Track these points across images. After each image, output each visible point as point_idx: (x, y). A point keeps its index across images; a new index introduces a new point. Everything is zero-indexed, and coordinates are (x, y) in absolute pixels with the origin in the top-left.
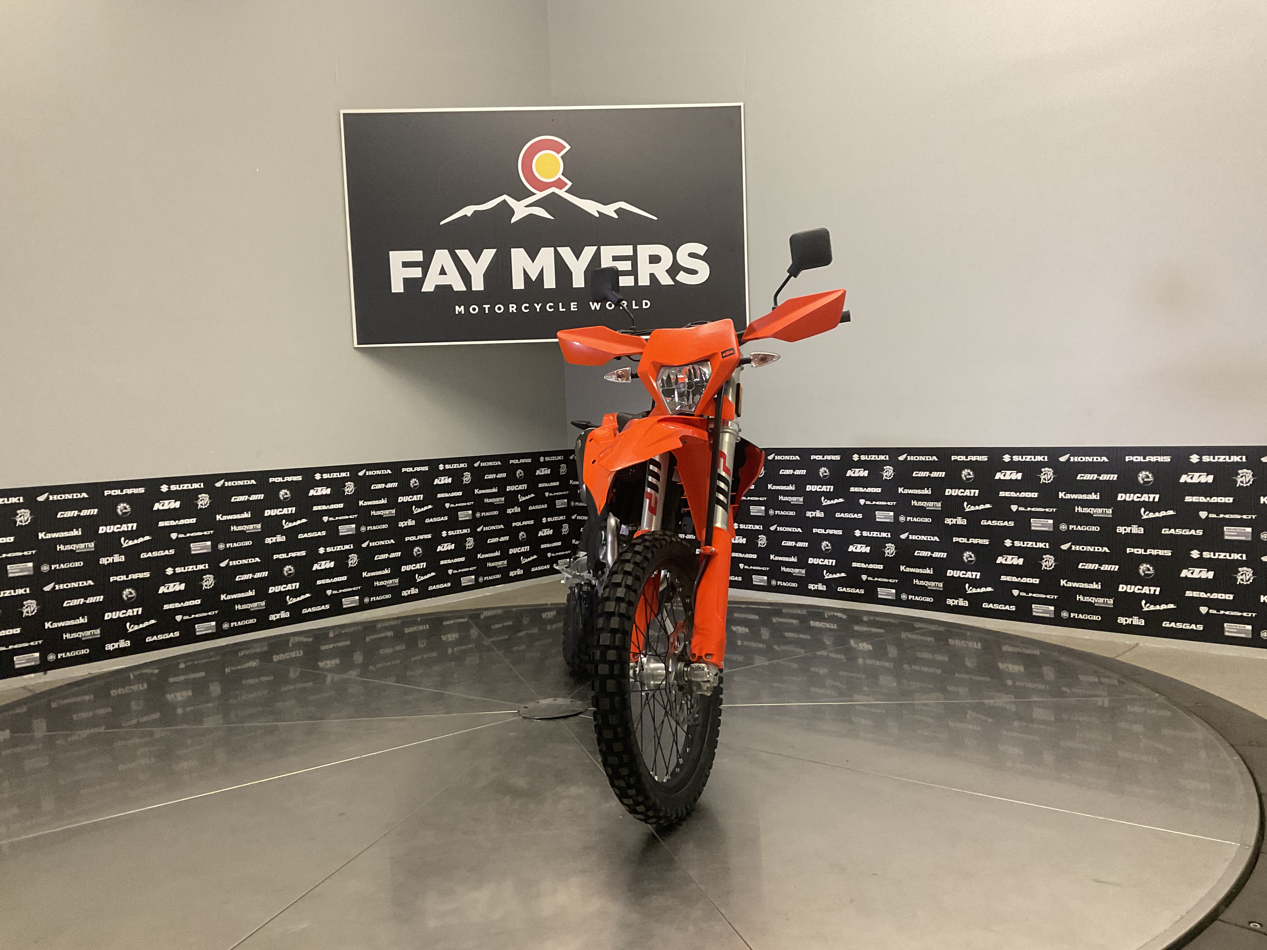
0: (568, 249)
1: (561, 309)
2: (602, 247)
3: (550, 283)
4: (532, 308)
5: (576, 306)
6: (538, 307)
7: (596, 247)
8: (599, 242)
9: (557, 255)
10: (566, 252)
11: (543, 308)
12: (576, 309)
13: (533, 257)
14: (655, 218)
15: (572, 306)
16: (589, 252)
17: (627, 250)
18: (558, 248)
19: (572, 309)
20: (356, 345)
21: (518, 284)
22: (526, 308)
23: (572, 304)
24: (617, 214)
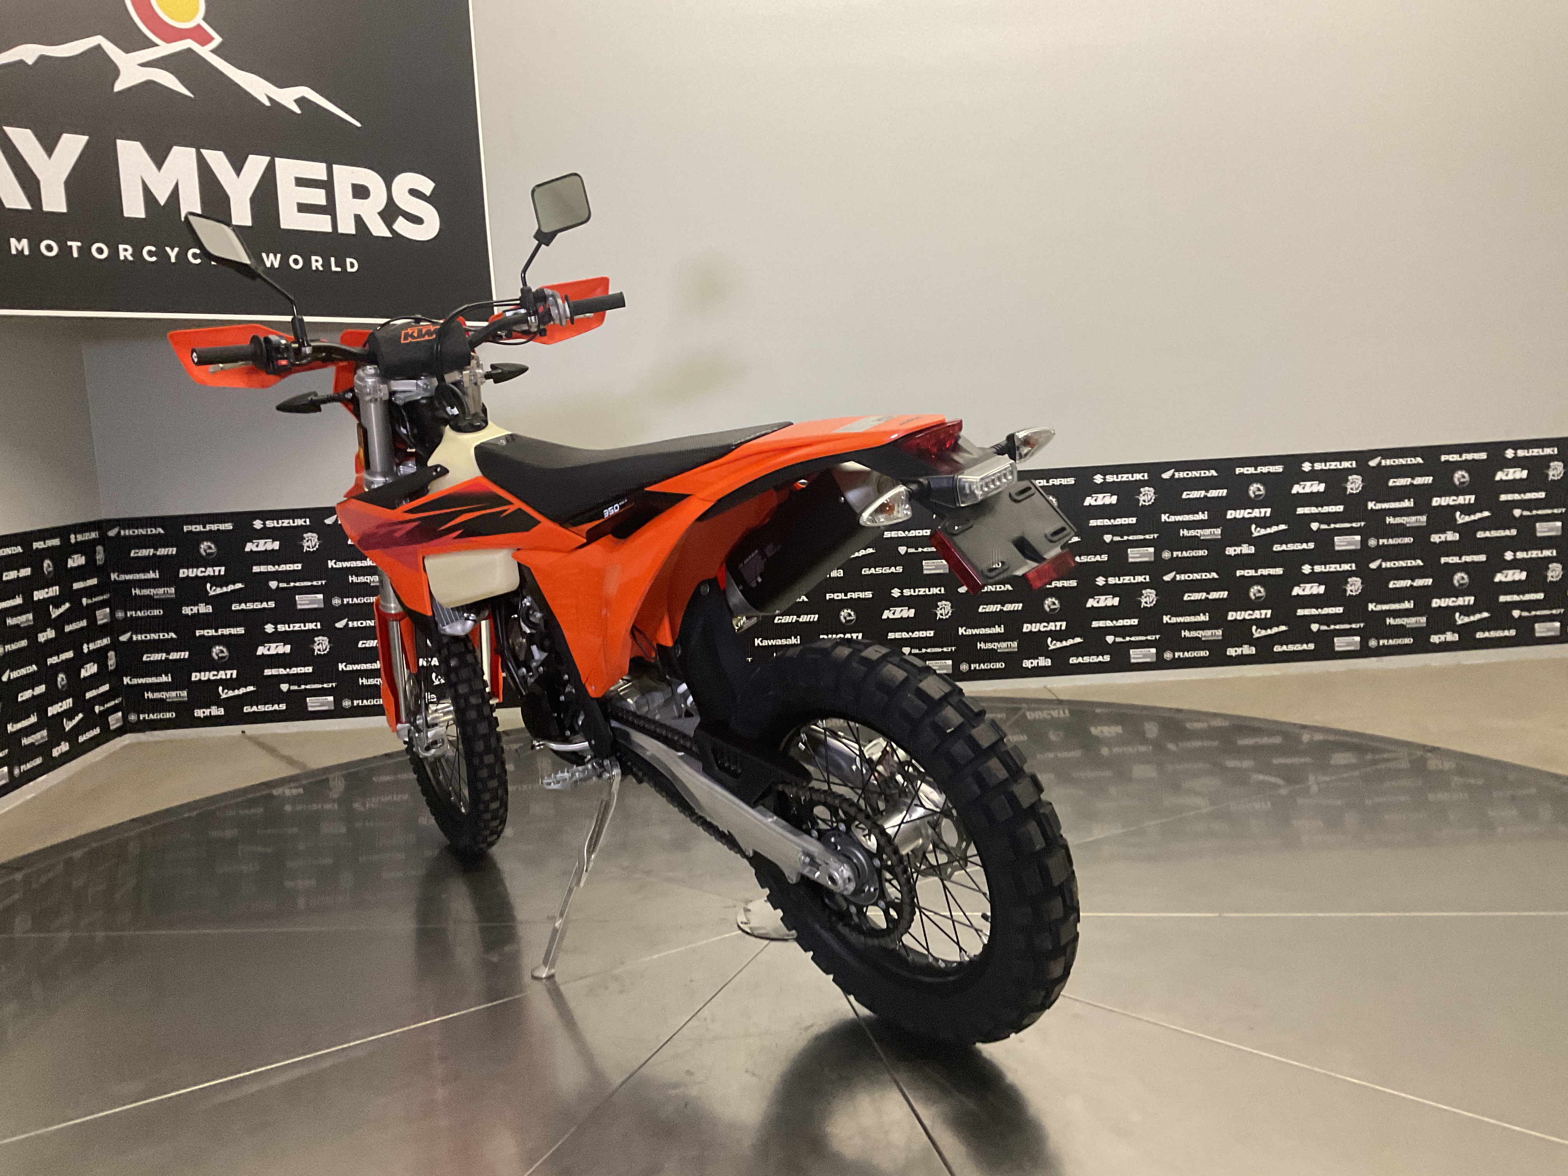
0: (221, 155)
2: (277, 160)
4: (162, 254)
6: (173, 255)
7: (268, 159)
8: (273, 151)
9: (202, 163)
10: (217, 159)
16: (256, 164)
18: (203, 151)
21: (133, 208)
22: (150, 254)
24: (299, 108)
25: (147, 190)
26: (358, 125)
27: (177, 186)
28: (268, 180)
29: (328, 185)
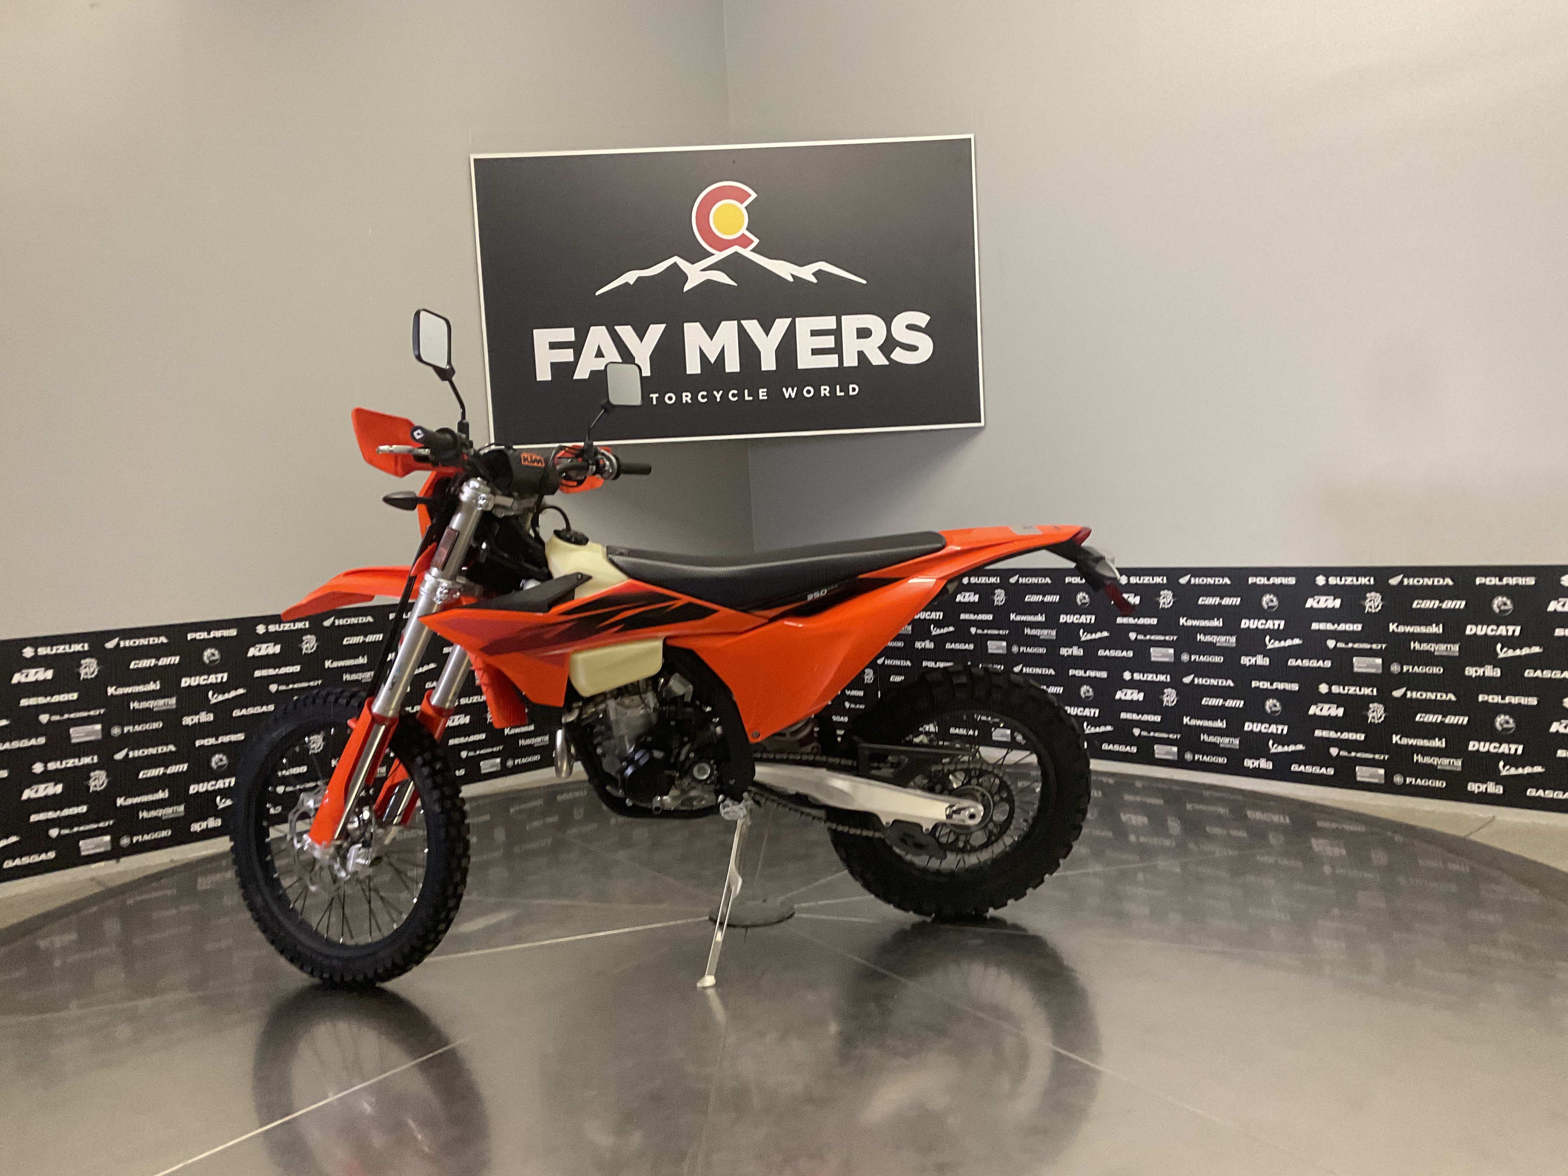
0: (755, 322)
4: (711, 397)
5: (765, 394)
6: (718, 396)
9: (742, 330)
13: (711, 333)
25: (702, 353)
26: (864, 282)
27: (723, 347)
28: (790, 335)
29: (837, 333)
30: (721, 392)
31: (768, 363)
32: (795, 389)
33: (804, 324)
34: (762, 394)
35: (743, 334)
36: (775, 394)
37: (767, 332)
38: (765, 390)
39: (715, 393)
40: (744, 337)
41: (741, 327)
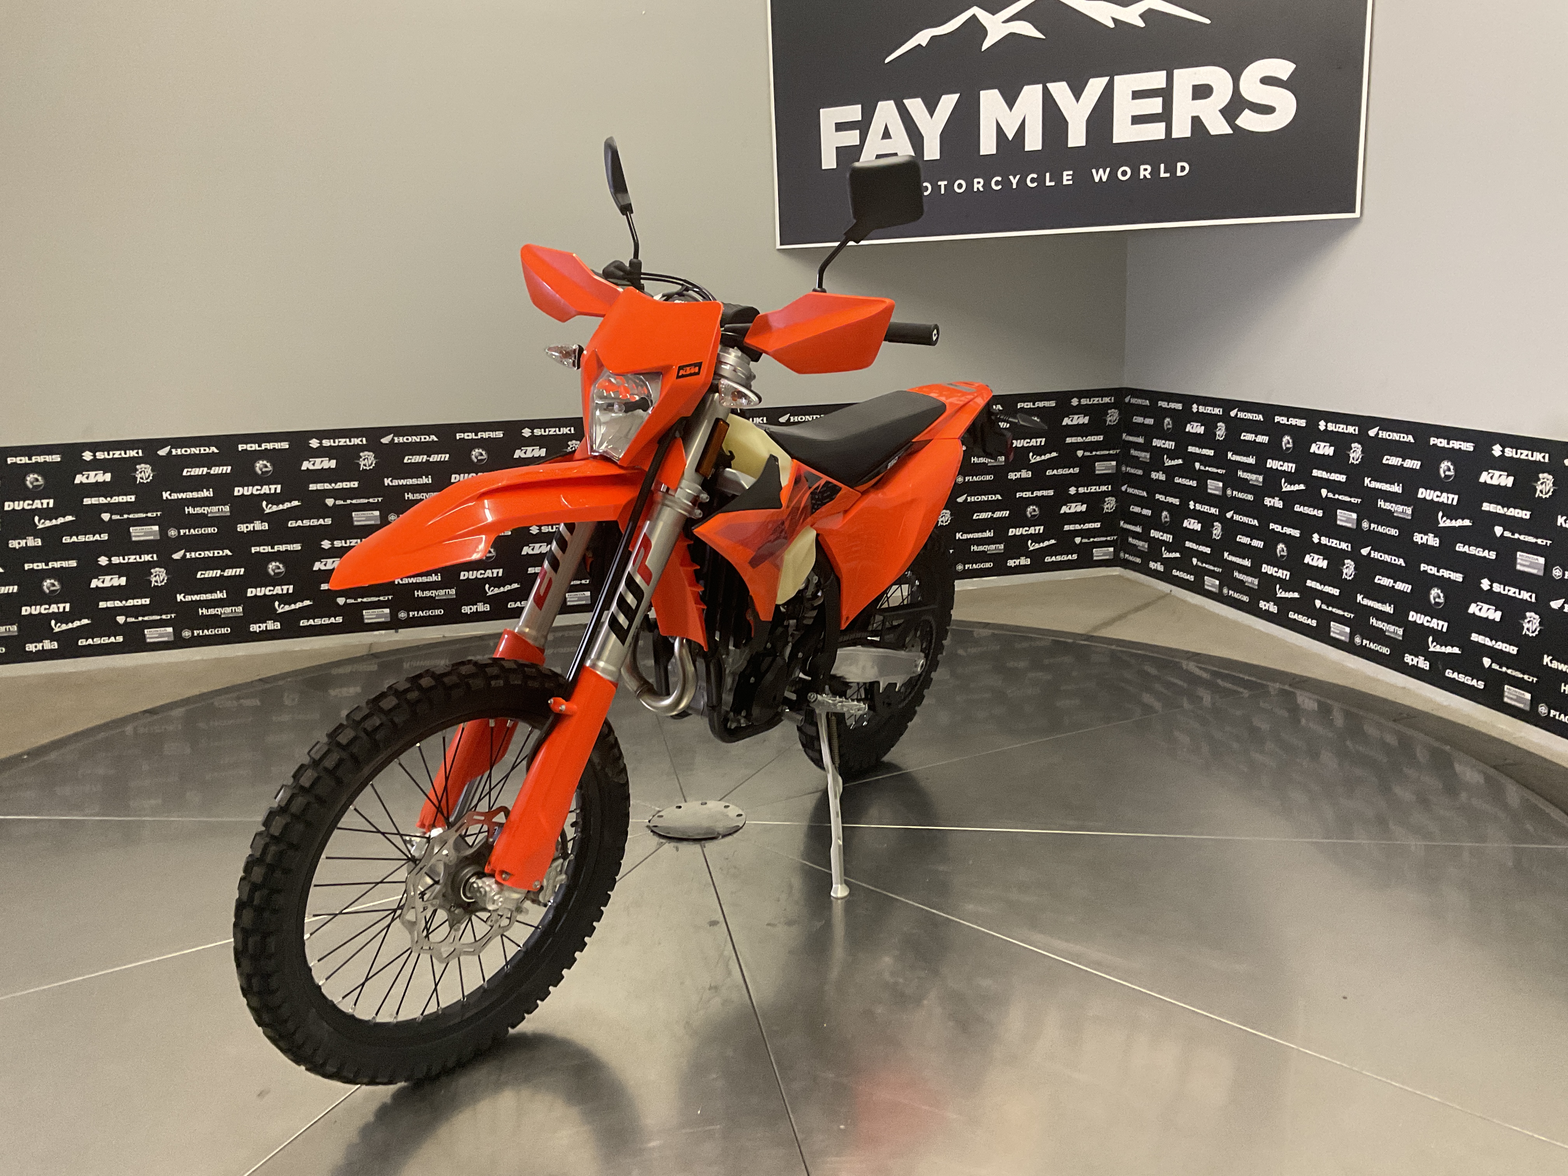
0: (1063, 85)
1: (1048, 183)
2: (1116, 78)
3: (1034, 142)
4: (1006, 183)
5: (1070, 177)
6: (1014, 182)
7: (1107, 79)
8: (1112, 70)
9: (1047, 97)
10: (1060, 90)
11: (1022, 182)
12: (1071, 182)
13: (1011, 102)
14: (1208, 21)
15: (1065, 178)
16: (1095, 86)
17: (1156, 79)
18: (1049, 85)
19: (1065, 182)
20: (779, 247)
21: (988, 146)
22: (997, 183)
23: (1065, 173)
24: (1145, 22)
30: (1018, 177)
31: (1077, 137)
32: (1108, 170)
33: (1125, 84)
34: (1067, 178)
35: (1049, 102)
36: (1083, 177)
37: (1077, 96)
38: (1071, 172)
39: (1011, 177)
40: (1049, 104)
41: (1047, 95)
